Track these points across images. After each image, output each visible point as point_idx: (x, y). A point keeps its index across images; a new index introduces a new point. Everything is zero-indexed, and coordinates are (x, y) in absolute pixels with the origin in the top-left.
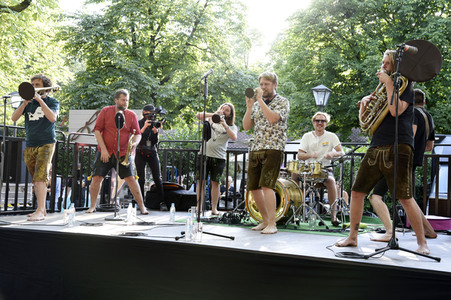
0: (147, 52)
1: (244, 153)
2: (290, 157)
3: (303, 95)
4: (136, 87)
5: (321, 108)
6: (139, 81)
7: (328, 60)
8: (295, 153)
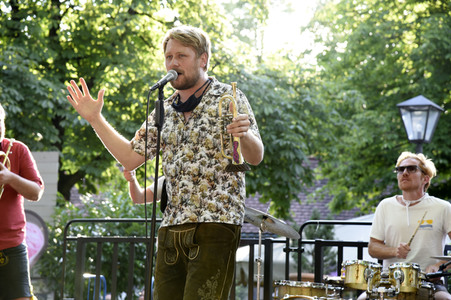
0: (45, 27)
1: (252, 244)
2: (350, 254)
3: (382, 119)
4: (21, 104)
5: (418, 145)
6: (26, 90)
7: (434, 41)
8: (360, 246)
